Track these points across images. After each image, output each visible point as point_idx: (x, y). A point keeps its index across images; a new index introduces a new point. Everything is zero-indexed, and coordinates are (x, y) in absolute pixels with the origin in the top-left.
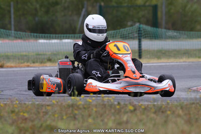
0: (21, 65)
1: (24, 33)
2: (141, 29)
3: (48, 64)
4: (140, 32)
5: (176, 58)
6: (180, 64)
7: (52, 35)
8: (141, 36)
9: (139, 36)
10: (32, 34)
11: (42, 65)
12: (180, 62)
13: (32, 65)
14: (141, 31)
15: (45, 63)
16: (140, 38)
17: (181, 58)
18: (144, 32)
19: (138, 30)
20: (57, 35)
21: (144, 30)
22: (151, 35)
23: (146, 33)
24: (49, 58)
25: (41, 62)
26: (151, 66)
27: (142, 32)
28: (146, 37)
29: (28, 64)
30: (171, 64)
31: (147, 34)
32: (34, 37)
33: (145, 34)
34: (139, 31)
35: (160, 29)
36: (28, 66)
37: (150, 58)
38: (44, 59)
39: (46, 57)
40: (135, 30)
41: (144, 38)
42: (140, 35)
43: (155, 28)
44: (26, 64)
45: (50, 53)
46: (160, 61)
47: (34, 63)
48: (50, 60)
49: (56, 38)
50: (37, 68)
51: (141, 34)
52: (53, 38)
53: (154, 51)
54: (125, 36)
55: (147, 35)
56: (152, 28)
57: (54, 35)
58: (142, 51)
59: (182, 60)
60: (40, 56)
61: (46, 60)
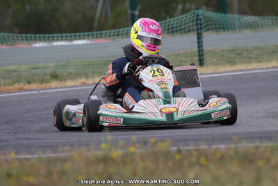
0: (10, 88)
1: (10, 35)
2: (201, 17)
3: (54, 84)
4: (199, 22)
5: (260, 62)
6: (269, 70)
7: (55, 35)
8: (201, 29)
9: (197, 29)
10: (24, 35)
11: (44, 85)
12: (268, 68)
13: (27, 86)
14: (201, 20)
15: (48, 82)
16: (200, 31)
17: (269, 60)
18: (206, 21)
19: (195, 18)
20: (64, 35)
21: (204, 17)
22: (217, 26)
23: (209, 23)
24: (54, 73)
25: (42, 82)
26: (220, 77)
27: (202, 22)
28: (208, 30)
29: (21, 85)
30: (252, 72)
31: (211, 24)
32: (27, 40)
33: (208, 25)
34: (197, 20)
35: (231, 16)
36: (21, 89)
37: (218, 64)
38: (45, 74)
39: (48, 71)
40: (191, 20)
41: (205, 31)
42: (199, 27)
43: (223, 15)
44: (16, 86)
45: (54, 64)
46: (234, 68)
47: (29, 83)
48: (55, 77)
49: (62, 40)
50: (36, 92)
51: (201, 24)
52: (58, 40)
53: (223, 51)
54: (174, 30)
55: (210, 27)
56: (219, 14)
57: (59, 35)
58: (204, 52)
59: (270, 65)
60: (40, 70)
61: (49, 77)
